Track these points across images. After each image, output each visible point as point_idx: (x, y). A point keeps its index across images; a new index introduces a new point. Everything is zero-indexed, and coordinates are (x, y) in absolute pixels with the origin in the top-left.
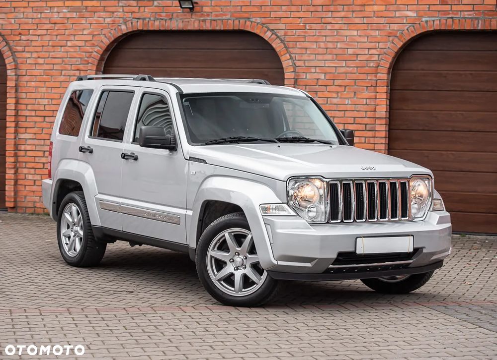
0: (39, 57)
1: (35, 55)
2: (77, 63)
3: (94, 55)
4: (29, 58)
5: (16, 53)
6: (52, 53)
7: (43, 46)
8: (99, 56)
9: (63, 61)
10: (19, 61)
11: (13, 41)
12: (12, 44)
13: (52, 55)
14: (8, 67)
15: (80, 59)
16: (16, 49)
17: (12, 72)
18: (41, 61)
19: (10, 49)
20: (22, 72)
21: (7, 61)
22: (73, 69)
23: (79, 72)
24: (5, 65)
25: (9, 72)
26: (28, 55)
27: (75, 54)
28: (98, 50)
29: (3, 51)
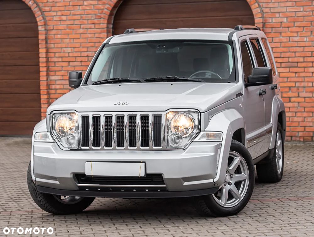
0: (63, 15)
1: (59, 13)
2: (92, 18)
3: (105, 12)
4: (55, 16)
5: (45, 13)
6: (73, 11)
7: (65, 6)
8: (109, 12)
9: (81, 17)
10: (47, 18)
11: (42, 3)
12: (41, 5)
13: (73, 13)
14: (39, 24)
15: (94, 15)
16: (45, 9)
17: (43, 28)
18: (64, 18)
19: (40, 9)
20: (50, 27)
21: (38, 19)
22: (89, 23)
23: (94, 25)
24: (36, 22)
25: (40, 28)
26: (54, 14)
27: (90, 12)
28: (108, 7)
29: (35, 11)
